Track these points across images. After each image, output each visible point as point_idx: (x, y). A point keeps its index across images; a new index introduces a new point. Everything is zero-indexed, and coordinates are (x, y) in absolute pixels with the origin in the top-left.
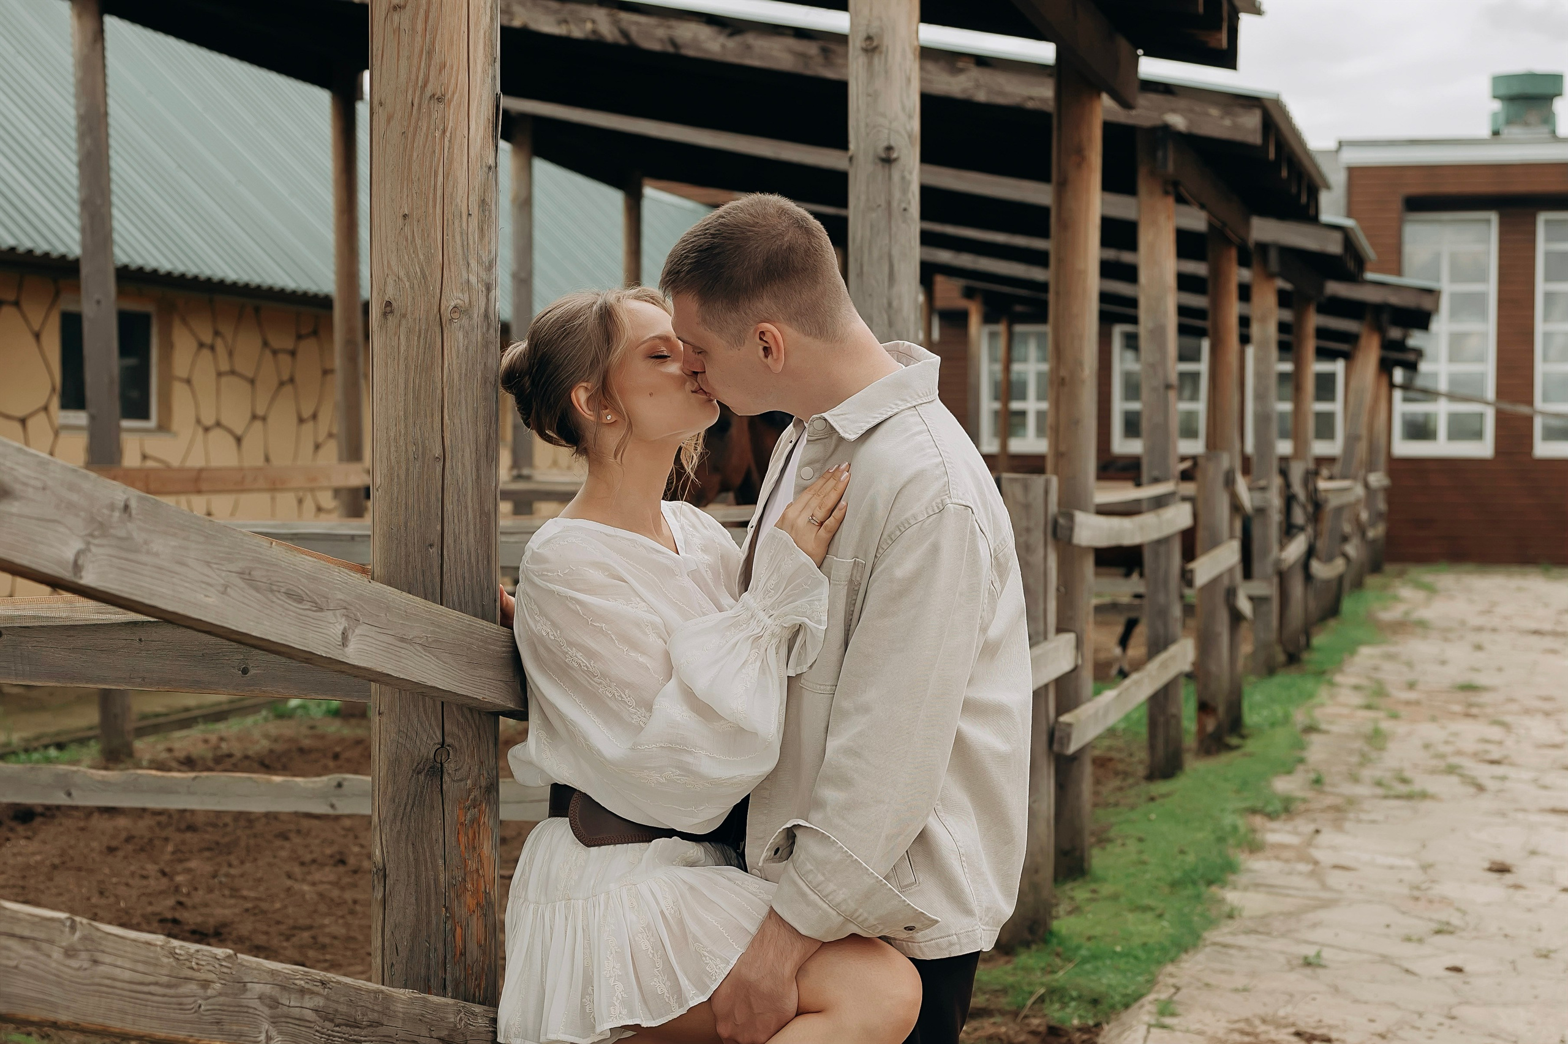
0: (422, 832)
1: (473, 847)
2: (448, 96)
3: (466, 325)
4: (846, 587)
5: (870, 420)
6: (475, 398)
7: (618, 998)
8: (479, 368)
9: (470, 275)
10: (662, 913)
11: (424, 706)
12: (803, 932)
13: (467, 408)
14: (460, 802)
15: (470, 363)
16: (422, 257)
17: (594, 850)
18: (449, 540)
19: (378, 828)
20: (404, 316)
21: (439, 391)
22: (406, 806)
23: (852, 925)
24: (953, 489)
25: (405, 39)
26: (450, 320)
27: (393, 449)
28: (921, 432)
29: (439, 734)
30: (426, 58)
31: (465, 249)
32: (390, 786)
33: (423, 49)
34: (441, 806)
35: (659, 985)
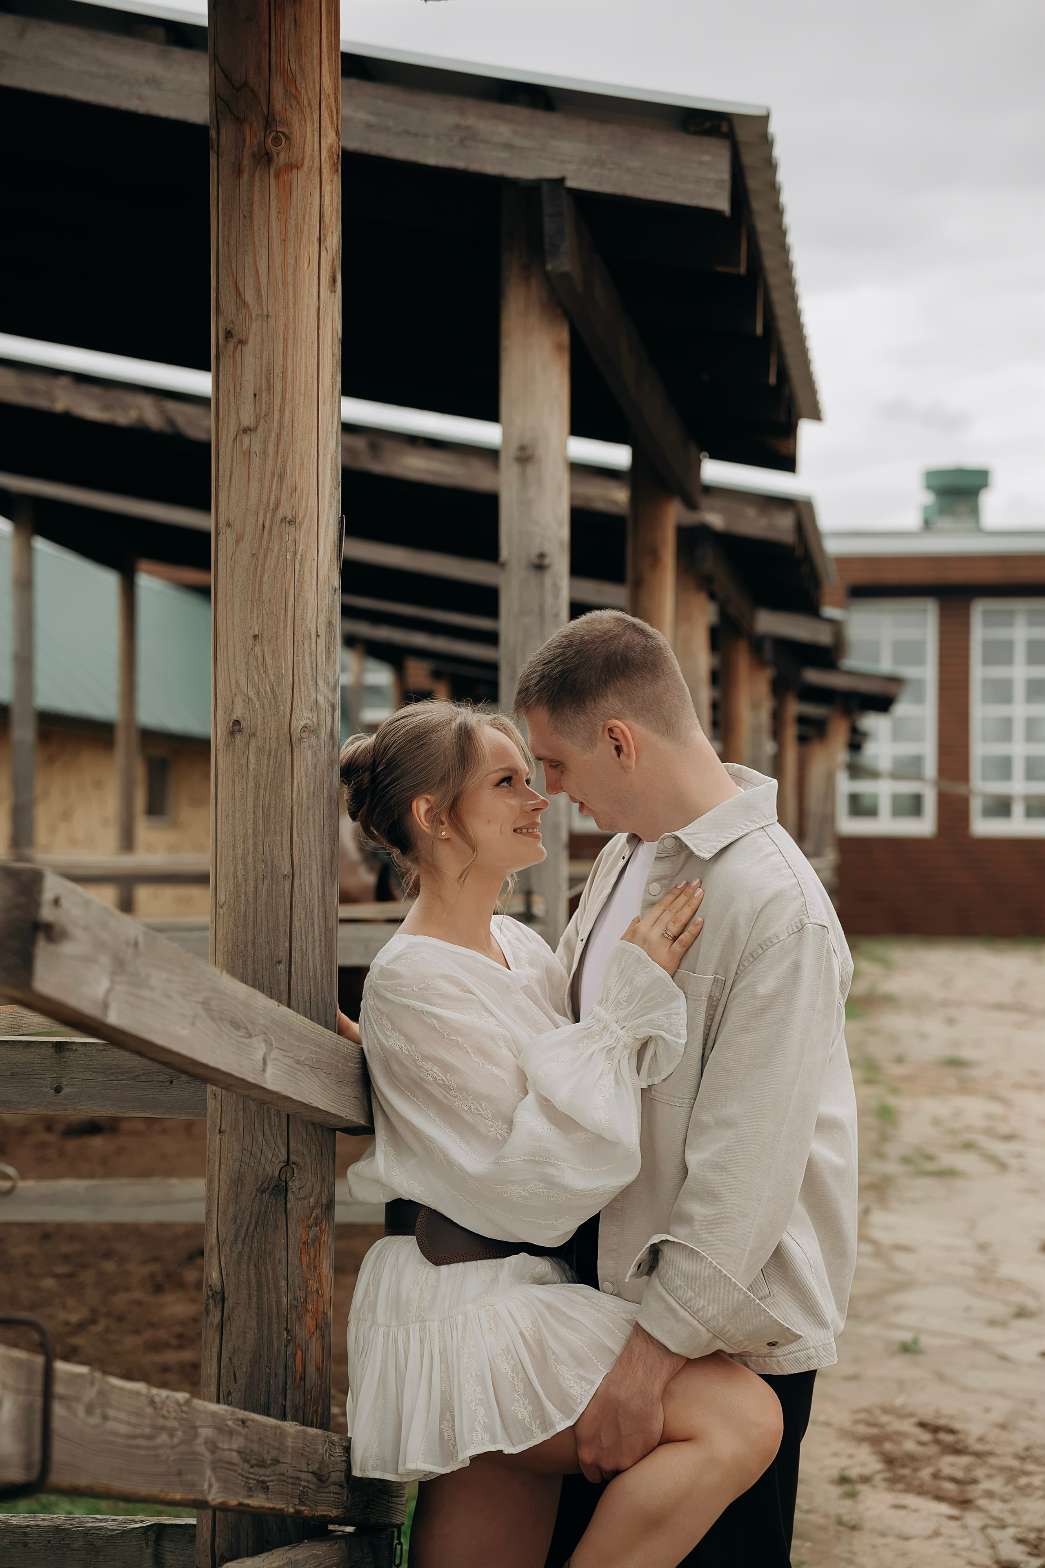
0: (265, 1252)
1: (314, 1266)
2: (299, 520)
3: (315, 745)
4: (706, 1003)
5: (723, 839)
6: (322, 816)
7: (479, 1422)
8: (326, 786)
9: (319, 695)
10: (521, 1333)
11: (270, 1123)
12: (673, 1349)
13: (314, 826)
14: (303, 1221)
15: (318, 783)
16: (272, 677)
17: (444, 1268)
18: (296, 957)
19: (216, 1249)
20: (254, 735)
21: (288, 810)
22: (248, 1226)
23: (719, 1341)
24: (811, 909)
25: (256, 461)
26: (300, 739)
27: (240, 867)
28: (773, 853)
29: (284, 1152)
30: (277, 481)
31: (314, 669)
32: (231, 1206)
33: (274, 472)
34: (285, 1225)
35: (521, 1410)
